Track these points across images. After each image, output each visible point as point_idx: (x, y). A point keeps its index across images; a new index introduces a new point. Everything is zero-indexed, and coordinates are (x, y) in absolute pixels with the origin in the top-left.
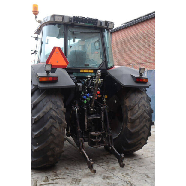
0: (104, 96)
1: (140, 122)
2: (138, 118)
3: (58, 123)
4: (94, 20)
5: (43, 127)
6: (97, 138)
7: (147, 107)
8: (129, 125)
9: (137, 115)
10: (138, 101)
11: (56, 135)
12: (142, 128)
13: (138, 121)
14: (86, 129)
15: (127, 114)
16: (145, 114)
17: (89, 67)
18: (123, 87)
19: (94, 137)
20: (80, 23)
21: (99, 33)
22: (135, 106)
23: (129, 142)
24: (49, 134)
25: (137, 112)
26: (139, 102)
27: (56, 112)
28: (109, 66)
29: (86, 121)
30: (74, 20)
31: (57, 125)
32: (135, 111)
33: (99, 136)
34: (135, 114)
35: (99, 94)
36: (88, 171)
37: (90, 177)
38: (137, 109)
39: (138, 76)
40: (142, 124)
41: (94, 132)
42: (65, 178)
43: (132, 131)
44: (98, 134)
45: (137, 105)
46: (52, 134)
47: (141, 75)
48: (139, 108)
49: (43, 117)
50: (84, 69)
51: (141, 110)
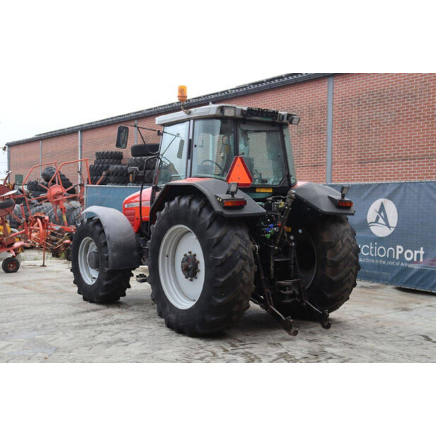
1: (345, 266)
6: (287, 289)
8: (328, 270)
9: (341, 255)
10: (340, 235)
11: (246, 281)
12: (347, 274)
13: (342, 263)
14: (272, 277)
15: (326, 254)
16: (351, 253)
18: (323, 214)
19: (284, 288)
20: (256, 118)
22: (337, 242)
23: (328, 295)
24: (239, 280)
25: (341, 251)
26: (343, 236)
28: (292, 182)
29: (272, 264)
32: (338, 250)
33: (290, 287)
34: (338, 253)
38: (341, 247)
40: (348, 269)
41: (285, 281)
43: (334, 278)
44: (289, 283)
45: (340, 241)
47: (343, 196)
48: (343, 245)
50: (261, 188)
51: (346, 248)
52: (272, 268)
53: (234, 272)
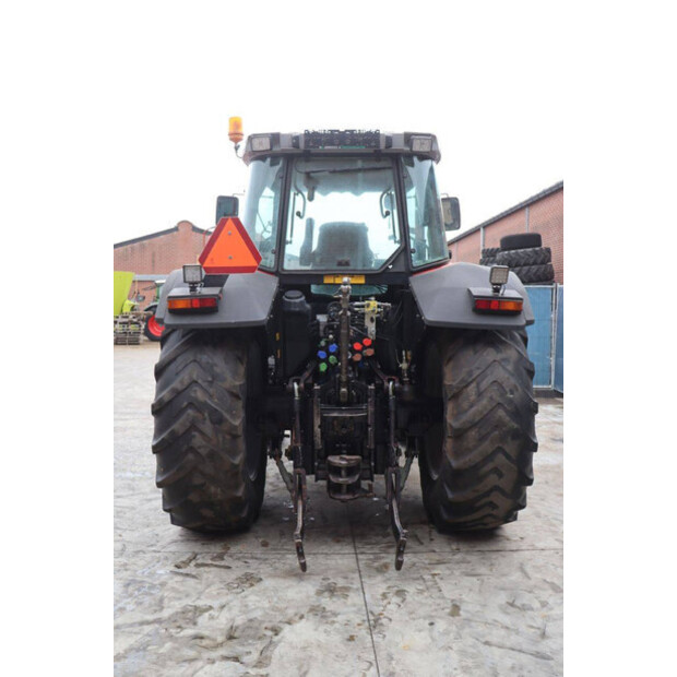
0: (404, 353)
1: (482, 439)
2: (473, 425)
3: (208, 422)
4: (369, 134)
5: (169, 430)
6: (343, 473)
7: (512, 393)
8: (450, 444)
9: (471, 414)
10: (477, 373)
11: (203, 452)
12: (488, 458)
13: (473, 433)
14: (318, 446)
16: (501, 413)
17: (351, 267)
18: (428, 326)
19: (337, 470)
20: (326, 147)
21: (389, 168)
22: (467, 386)
23: (450, 495)
24: (185, 447)
25: (471, 406)
26: (483, 375)
27: (206, 391)
28: (414, 265)
29: (317, 422)
30: (307, 142)
31: (207, 428)
32: (465, 405)
33: (350, 471)
34: (466, 411)
35: (370, 347)
36: (292, 560)
37: (294, 578)
38: (473, 398)
39: (488, 291)
40: (487, 447)
41: (338, 457)
42: (229, 568)
43: (456, 464)
44: (344, 462)
45: (474, 385)
46: (192, 449)
47: (496, 288)
48: (480, 394)
49: (170, 402)
50: (336, 275)
51: (485, 402)
52: (317, 430)
53: (173, 431)
